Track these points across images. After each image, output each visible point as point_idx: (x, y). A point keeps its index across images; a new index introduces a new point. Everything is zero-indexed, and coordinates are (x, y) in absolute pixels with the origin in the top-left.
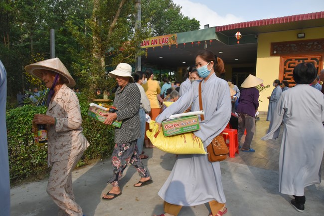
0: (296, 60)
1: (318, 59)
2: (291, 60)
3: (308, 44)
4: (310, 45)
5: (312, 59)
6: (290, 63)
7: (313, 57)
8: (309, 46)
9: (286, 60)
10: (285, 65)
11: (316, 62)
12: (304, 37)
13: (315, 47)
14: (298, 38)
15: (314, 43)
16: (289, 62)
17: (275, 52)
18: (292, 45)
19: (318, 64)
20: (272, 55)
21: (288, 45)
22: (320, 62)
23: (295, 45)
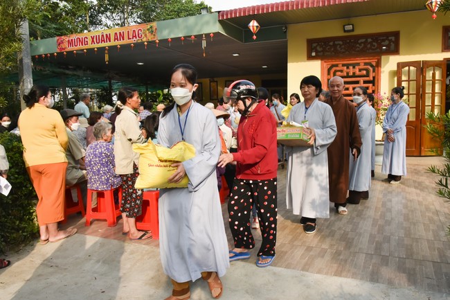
0: (343, 65)
1: (374, 64)
2: (337, 66)
3: (359, 41)
4: (362, 43)
5: (366, 64)
6: (335, 71)
7: (367, 61)
8: (360, 44)
9: (329, 66)
10: (329, 74)
11: (371, 69)
12: (353, 30)
13: (369, 46)
14: (345, 31)
15: (367, 40)
16: (334, 68)
17: (314, 54)
18: (336, 43)
19: (374, 71)
20: (310, 58)
21: (331, 43)
22: (376, 69)
23: (341, 43)
